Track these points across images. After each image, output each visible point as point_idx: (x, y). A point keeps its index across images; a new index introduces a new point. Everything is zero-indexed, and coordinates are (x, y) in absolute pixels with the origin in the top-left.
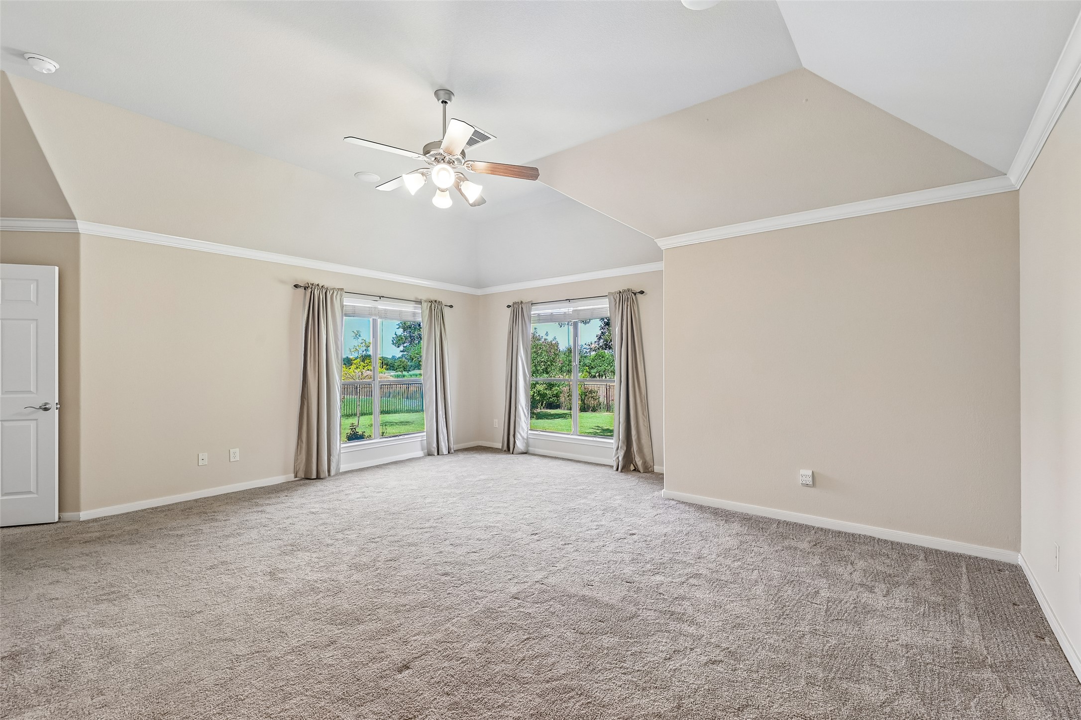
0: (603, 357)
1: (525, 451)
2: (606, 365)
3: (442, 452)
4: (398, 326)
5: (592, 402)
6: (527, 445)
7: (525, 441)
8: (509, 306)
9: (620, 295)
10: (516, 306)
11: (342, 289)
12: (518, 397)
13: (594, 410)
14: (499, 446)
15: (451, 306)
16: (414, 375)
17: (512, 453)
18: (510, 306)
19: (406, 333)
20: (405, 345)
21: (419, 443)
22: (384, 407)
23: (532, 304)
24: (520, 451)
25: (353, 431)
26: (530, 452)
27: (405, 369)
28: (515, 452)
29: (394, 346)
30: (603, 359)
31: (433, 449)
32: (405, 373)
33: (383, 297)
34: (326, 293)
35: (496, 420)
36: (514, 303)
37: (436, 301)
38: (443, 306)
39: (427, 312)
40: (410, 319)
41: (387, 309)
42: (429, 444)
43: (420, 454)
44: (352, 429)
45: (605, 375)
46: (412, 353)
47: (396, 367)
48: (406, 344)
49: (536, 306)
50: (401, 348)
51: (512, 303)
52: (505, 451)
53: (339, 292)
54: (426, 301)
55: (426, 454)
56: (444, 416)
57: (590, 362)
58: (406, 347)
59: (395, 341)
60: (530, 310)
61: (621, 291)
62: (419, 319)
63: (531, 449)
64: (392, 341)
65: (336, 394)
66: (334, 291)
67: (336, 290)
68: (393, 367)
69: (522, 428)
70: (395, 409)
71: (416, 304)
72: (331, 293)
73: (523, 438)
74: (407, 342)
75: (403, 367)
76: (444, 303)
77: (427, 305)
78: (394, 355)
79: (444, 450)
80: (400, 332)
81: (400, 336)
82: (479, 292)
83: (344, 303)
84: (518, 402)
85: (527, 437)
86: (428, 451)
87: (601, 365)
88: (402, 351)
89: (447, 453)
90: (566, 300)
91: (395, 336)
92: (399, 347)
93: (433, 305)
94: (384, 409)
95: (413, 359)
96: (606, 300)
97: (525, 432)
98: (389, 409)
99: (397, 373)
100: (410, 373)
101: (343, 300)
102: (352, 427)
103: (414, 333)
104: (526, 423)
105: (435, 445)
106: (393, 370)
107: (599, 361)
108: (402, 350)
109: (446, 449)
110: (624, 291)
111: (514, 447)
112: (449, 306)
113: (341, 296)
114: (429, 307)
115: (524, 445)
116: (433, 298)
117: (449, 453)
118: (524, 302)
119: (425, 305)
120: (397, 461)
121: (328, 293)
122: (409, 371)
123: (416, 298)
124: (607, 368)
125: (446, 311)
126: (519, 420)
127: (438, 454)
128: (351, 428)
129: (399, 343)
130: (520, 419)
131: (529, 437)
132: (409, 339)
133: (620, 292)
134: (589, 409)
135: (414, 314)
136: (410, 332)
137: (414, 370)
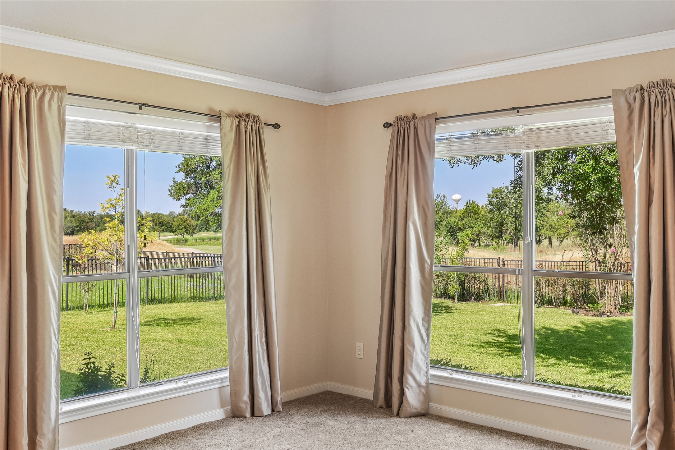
0: (475, 214)
1: (423, 412)
2: (481, 226)
3: (261, 411)
4: (178, 169)
5: (475, 287)
6: (427, 397)
7: (423, 391)
8: (387, 125)
9: (642, 94)
10: (404, 124)
11: (62, 88)
12: (410, 304)
13: (479, 298)
14: (369, 394)
15: (276, 126)
16: (200, 239)
17: (398, 415)
18: (391, 125)
19: (188, 179)
20: (188, 197)
21: (216, 394)
22: (156, 292)
23: (436, 119)
24: (414, 411)
25: (89, 369)
26: (431, 412)
27: (187, 231)
28: (402, 413)
29: (171, 198)
30: (476, 216)
31: (243, 405)
32: (187, 236)
33: (146, 105)
34: (28, 95)
35: (360, 345)
36: (399, 119)
37: (248, 115)
38: (262, 125)
39: (231, 136)
40: (198, 150)
41: (154, 131)
42: (235, 394)
43: (218, 414)
44: (87, 364)
45: (479, 240)
46: (198, 208)
47: (175, 227)
48: (189, 195)
49: (445, 122)
50: (183, 201)
51: (395, 119)
52: (381, 407)
53: (56, 94)
54: (229, 115)
55: (231, 415)
56: (264, 340)
57: (457, 221)
58: (189, 199)
59: (173, 191)
60: (432, 130)
61: (645, 87)
62: (216, 152)
63: (436, 407)
64: (169, 191)
65: (49, 304)
66: (44, 91)
67: (49, 89)
68: (170, 227)
69: (418, 365)
70: (173, 297)
71: (210, 120)
72: (39, 94)
73: (419, 385)
74: (191, 192)
75: (185, 227)
76: (263, 119)
77: (233, 121)
78: (172, 211)
79: (265, 408)
80: (181, 177)
81: (181, 183)
82: (327, 100)
83: (67, 117)
84: (409, 314)
85: (427, 383)
86: (232, 409)
87: (472, 225)
88: (183, 206)
89: (270, 412)
90: (513, 109)
91: (173, 183)
92: (179, 199)
93: (243, 124)
94: (156, 295)
95: (199, 218)
96: (609, 107)
97: (423, 373)
98: (163, 295)
99: (176, 237)
100: (194, 236)
101: (64, 111)
102: (88, 361)
103: (201, 180)
104: (423, 354)
105: (246, 397)
106: (171, 231)
107: (470, 219)
108: (183, 203)
109: (268, 405)
110: (653, 86)
111: (401, 402)
112: (273, 126)
113: (60, 101)
114: (234, 127)
115: (421, 398)
116: (242, 109)
117: (273, 411)
118: (419, 115)
119: (227, 122)
120: (173, 433)
121: (33, 94)
122: (193, 233)
123: (211, 109)
124: (482, 230)
125: (268, 134)
126: (410, 348)
127: (253, 414)
128: (86, 361)
129: (178, 193)
130: (413, 346)
131: (431, 381)
132: (194, 189)
133: (642, 88)
134: (471, 297)
135: (207, 140)
136: (195, 177)
137: (200, 231)
